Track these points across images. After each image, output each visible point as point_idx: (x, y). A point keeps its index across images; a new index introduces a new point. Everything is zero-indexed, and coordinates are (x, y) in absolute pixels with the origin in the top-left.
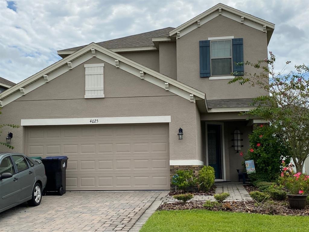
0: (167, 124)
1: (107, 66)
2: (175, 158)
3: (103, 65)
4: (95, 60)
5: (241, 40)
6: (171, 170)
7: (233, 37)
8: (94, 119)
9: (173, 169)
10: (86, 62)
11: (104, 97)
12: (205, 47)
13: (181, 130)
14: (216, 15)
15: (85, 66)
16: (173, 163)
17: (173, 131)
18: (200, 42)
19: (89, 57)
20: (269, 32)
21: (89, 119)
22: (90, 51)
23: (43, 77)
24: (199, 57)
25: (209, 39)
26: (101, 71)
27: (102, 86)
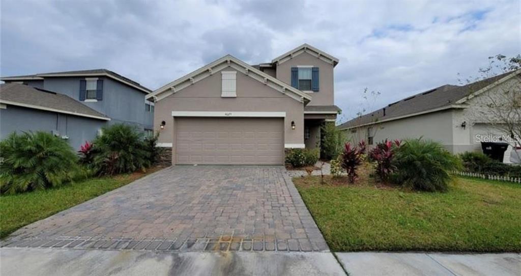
0: (283, 118)
1: (239, 73)
2: (288, 143)
3: (236, 72)
4: (229, 68)
5: (318, 68)
6: (285, 151)
7: (312, 66)
8: (229, 112)
9: (287, 151)
10: (222, 70)
11: (236, 96)
12: (295, 72)
13: (293, 123)
14: (302, 51)
15: (222, 72)
16: (287, 146)
17: (287, 123)
18: (292, 68)
19: (225, 66)
20: (335, 63)
21: (225, 113)
22: (227, 61)
23: (189, 80)
24: (290, 77)
25: (298, 66)
26: (234, 77)
27: (235, 89)
